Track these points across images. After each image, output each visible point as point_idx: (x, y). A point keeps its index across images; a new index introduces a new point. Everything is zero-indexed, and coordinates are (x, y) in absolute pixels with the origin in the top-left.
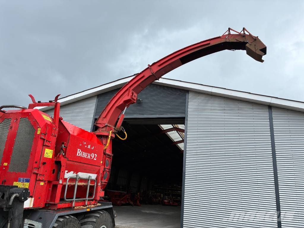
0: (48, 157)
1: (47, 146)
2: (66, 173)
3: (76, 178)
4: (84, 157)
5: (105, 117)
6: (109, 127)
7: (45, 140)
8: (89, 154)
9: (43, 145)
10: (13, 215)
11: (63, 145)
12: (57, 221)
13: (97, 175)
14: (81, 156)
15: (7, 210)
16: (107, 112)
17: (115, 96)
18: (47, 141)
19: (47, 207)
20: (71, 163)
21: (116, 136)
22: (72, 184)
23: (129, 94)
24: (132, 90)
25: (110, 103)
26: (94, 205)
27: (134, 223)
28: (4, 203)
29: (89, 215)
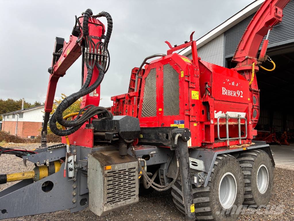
0: (195, 99)
1: (193, 88)
2: (215, 113)
3: (225, 117)
4: (230, 96)
5: (244, 49)
6: (250, 59)
7: (190, 82)
8: (234, 92)
9: (189, 88)
10: (180, 154)
11: (207, 85)
12: (217, 159)
13: (245, 113)
14: (227, 94)
15: (173, 149)
16: (245, 42)
17: (253, 20)
18: (191, 83)
19: (204, 146)
20: (218, 102)
21: (260, 68)
22: (223, 123)
23: (271, 12)
24: (275, 5)
25: (247, 30)
26: (248, 143)
27: (289, 162)
28: (170, 143)
29: (244, 154)
